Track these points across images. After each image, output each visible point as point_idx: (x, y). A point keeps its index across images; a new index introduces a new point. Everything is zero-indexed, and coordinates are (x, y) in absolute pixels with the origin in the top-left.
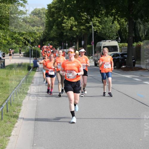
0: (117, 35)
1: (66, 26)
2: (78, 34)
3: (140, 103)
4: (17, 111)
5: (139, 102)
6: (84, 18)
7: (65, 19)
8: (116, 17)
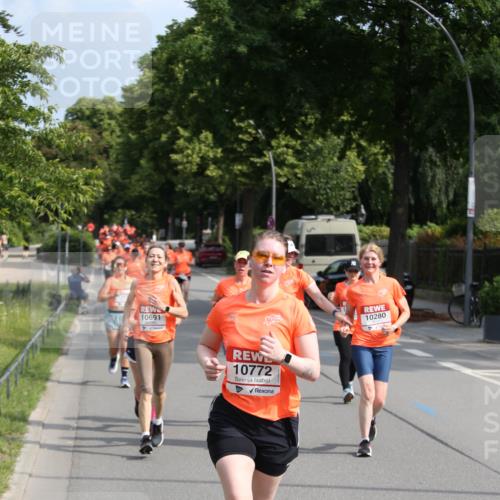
0: (355, 199)
1: (185, 160)
2: (222, 189)
3: (424, 435)
4: (8, 451)
5: (422, 431)
6: (245, 137)
7: (182, 136)
8: (355, 136)
